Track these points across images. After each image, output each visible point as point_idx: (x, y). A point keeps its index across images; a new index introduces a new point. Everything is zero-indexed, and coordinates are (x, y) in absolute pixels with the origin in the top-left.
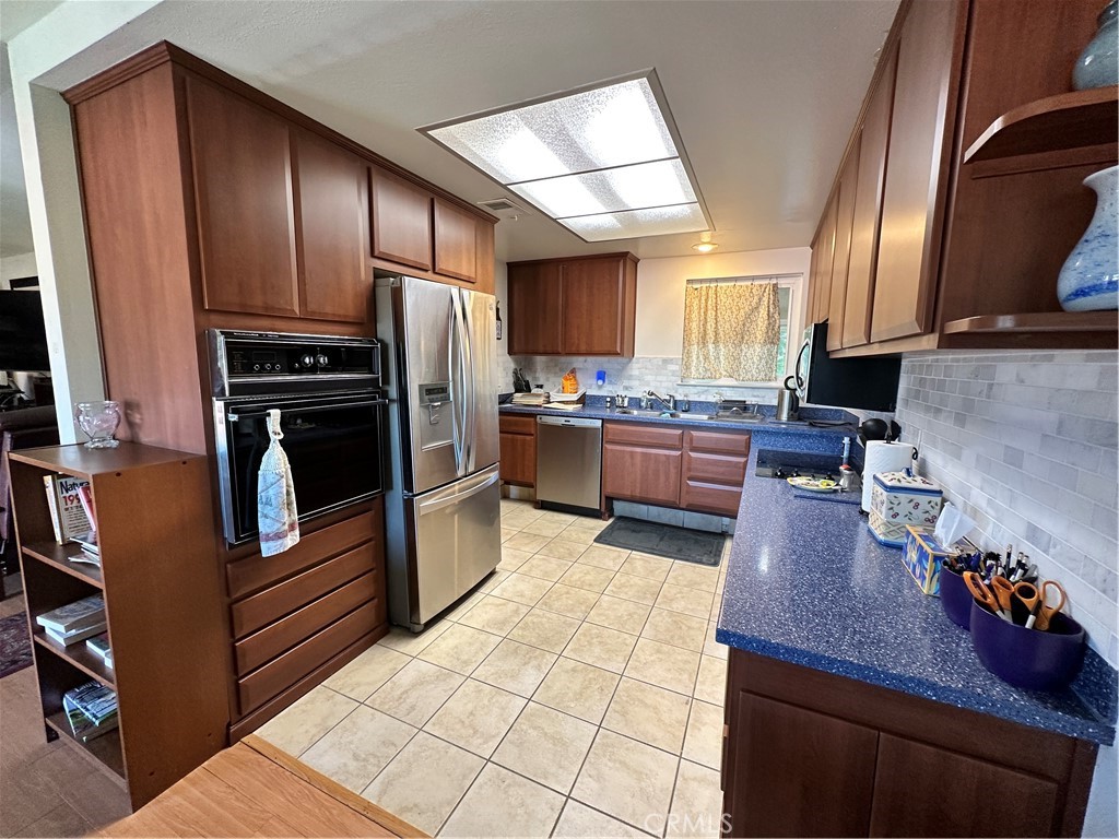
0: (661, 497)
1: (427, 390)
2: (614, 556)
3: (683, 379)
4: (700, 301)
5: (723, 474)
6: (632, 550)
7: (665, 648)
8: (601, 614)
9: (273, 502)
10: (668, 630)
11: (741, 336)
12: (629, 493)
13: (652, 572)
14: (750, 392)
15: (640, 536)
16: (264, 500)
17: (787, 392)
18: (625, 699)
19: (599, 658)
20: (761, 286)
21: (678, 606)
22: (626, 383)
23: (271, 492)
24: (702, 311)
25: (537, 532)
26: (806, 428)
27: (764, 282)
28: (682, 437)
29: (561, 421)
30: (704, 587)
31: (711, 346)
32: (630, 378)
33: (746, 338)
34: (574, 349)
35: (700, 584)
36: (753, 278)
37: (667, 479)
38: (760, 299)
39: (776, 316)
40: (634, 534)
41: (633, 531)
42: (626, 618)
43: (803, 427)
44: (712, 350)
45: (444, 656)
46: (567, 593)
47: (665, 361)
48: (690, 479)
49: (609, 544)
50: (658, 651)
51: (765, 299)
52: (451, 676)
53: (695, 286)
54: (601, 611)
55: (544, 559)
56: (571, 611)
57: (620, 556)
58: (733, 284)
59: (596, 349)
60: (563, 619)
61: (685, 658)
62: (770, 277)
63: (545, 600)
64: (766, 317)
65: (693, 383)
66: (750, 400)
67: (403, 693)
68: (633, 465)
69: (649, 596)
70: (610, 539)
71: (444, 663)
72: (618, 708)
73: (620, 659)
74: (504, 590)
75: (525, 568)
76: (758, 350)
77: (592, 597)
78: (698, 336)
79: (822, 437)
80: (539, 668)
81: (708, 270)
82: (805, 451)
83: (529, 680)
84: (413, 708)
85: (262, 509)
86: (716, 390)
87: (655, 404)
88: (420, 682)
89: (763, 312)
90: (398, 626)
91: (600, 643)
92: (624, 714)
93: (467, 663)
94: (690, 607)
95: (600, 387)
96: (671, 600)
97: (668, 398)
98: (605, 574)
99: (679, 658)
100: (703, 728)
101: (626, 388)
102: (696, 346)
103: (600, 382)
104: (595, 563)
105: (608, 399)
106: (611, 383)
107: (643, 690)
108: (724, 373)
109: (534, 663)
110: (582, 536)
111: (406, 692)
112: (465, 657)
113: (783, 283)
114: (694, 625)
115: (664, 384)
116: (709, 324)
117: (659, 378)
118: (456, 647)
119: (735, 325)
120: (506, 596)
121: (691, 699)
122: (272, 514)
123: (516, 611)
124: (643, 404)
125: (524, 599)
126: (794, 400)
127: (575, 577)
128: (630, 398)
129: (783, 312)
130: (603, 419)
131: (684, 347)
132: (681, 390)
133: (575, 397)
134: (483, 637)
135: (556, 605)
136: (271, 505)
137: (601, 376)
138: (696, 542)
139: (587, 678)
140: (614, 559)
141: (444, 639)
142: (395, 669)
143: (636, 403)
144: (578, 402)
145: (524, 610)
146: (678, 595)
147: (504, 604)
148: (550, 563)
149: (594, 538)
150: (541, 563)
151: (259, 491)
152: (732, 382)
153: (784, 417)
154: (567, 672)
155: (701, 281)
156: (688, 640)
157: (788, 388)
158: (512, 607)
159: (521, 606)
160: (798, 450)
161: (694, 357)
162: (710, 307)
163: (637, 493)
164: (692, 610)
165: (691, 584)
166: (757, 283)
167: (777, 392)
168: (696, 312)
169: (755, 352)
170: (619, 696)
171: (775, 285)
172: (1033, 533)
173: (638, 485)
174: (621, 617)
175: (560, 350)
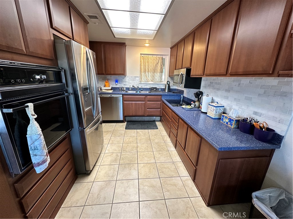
0: (140, 114)
1: (84, 89)
2: (133, 133)
3: (140, 82)
4: (144, 60)
5: (156, 106)
6: (137, 129)
7: (161, 152)
8: (141, 149)
9: (39, 148)
10: (158, 148)
11: (154, 71)
12: (131, 114)
13: (145, 134)
14: (157, 85)
15: (136, 125)
16: (33, 148)
17: (167, 85)
18: (160, 168)
19: (148, 161)
20: (159, 57)
21: (156, 141)
22: (124, 83)
23: (36, 143)
24: (145, 63)
25: (107, 130)
26: (172, 93)
27: (160, 56)
28: (145, 98)
29: (109, 96)
30: (158, 135)
31: (147, 73)
32: (126, 82)
33: (156, 71)
34: (109, 73)
35: (157, 134)
36: (157, 55)
37: (142, 109)
38: (159, 61)
39: (162, 65)
40: (134, 125)
41: (134, 124)
42: (147, 148)
43: (171, 93)
44: (147, 74)
45: (103, 177)
46: (128, 146)
47: (135, 77)
48: (147, 109)
49: (130, 129)
50: (160, 154)
51: (160, 61)
52: (111, 183)
53: (142, 56)
54: (140, 148)
55: (115, 138)
56: (132, 150)
57: (135, 132)
58: (152, 56)
59: (117, 73)
60: (132, 153)
61: (166, 153)
62: (161, 55)
63: (123, 150)
64: (160, 65)
65: (143, 83)
66: (158, 87)
67: (98, 195)
68: (132, 106)
69: (148, 140)
70: (129, 128)
71: (105, 180)
72: (160, 171)
73: (153, 159)
74: (109, 150)
75: (111, 142)
76: (159, 74)
77: (135, 145)
78: (144, 70)
79: (177, 95)
80: (135, 169)
81: (146, 51)
82: (173, 99)
83: (135, 174)
84: (105, 198)
85: (33, 152)
86: (149, 85)
87: (134, 89)
88: (102, 189)
89: (159, 64)
90: (80, 174)
91: (145, 156)
92: (163, 172)
93: (113, 176)
94: (159, 140)
95: (116, 85)
96: (154, 140)
97: (137, 87)
98: (134, 138)
99: (165, 154)
100: (180, 168)
101: (124, 85)
102: (143, 73)
103: (117, 83)
104: (129, 135)
105: (120, 88)
106: (120, 83)
107: (163, 165)
108: (150, 80)
109: (132, 168)
110: (121, 128)
111: (98, 194)
112: (111, 175)
113: (164, 57)
114: (162, 145)
115: (135, 84)
116: (146, 67)
117: (134, 82)
118: (106, 173)
119: (153, 67)
120: (111, 152)
121: (173, 163)
122: (39, 153)
123: (117, 155)
124: (130, 89)
125: (117, 151)
126: (169, 86)
127: (127, 140)
128: (126, 88)
129: (164, 65)
130: (122, 94)
131: (140, 73)
132: (140, 85)
133: (110, 88)
134: (112, 167)
135: (127, 150)
136: (38, 149)
137: (117, 81)
138: (150, 124)
139: (149, 167)
140: (134, 133)
141: (100, 172)
142: (89, 189)
143: (128, 89)
144: (111, 89)
145: (119, 154)
146: (155, 138)
147: (112, 155)
148: (118, 138)
149: (125, 128)
150: (114, 139)
151: (29, 144)
152: (152, 83)
153: (167, 91)
154: (143, 167)
155: (144, 54)
156: (164, 149)
157: (167, 84)
158: (114, 155)
159: (118, 154)
160: (172, 99)
161: (143, 76)
162: (146, 62)
163: (134, 114)
164: (160, 141)
165: (156, 135)
166: (158, 56)
167: (165, 85)
168: (143, 63)
169: (157, 75)
170: (159, 168)
171: (162, 57)
172: (255, 113)
173: (134, 112)
174: (146, 148)
175: (104, 73)
